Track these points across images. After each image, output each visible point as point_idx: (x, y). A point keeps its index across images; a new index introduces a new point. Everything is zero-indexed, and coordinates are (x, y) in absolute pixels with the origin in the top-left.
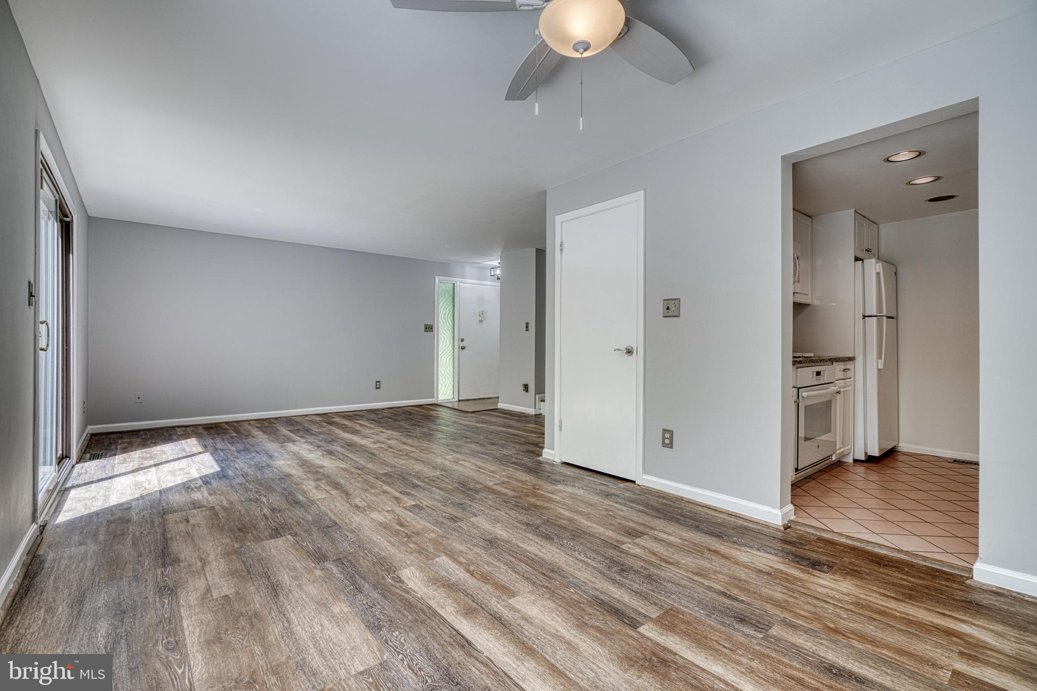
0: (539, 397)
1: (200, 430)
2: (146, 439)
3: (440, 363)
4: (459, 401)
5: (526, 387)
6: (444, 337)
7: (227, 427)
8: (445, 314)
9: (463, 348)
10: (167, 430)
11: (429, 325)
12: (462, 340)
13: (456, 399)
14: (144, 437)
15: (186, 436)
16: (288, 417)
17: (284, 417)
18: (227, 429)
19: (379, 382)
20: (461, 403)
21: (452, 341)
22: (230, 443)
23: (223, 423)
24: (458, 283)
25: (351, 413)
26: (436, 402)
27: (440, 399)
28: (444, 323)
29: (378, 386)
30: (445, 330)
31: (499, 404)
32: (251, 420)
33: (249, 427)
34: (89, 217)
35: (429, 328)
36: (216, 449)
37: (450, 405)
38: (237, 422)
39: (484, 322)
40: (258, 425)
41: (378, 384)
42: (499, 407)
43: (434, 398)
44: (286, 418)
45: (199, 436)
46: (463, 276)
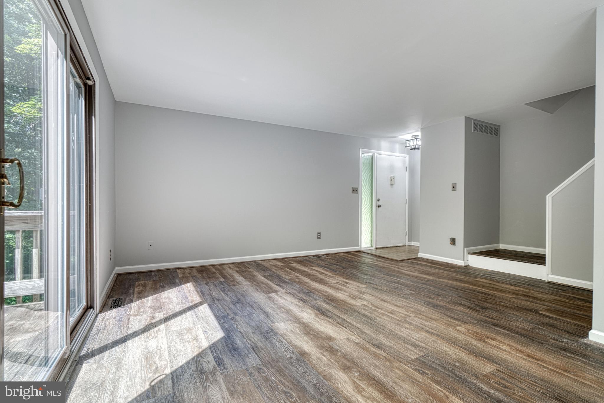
0: (467, 250)
1: (195, 273)
2: (155, 282)
3: (363, 219)
4: (376, 248)
5: (453, 242)
6: (365, 197)
7: (213, 270)
8: (366, 179)
9: (379, 206)
10: (171, 272)
11: (355, 188)
12: (379, 200)
13: (374, 247)
14: (154, 279)
15: (185, 280)
16: (256, 261)
17: (252, 261)
18: (215, 273)
19: (320, 233)
20: (377, 250)
21: (371, 201)
22: (222, 291)
23: (210, 266)
24: (376, 154)
25: (301, 259)
26: (360, 250)
27: (362, 247)
28: (365, 186)
29: (319, 237)
30: (366, 192)
31: (419, 254)
32: (230, 263)
33: (230, 271)
34: (116, 101)
35: (355, 191)
36: (213, 299)
37: (369, 252)
38: (220, 265)
39: (394, 185)
40: (237, 269)
41: (319, 235)
42: (419, 256)
43: (359, 246)
44: (255, 262)
45: (195, 280)
46: (379, 149)
